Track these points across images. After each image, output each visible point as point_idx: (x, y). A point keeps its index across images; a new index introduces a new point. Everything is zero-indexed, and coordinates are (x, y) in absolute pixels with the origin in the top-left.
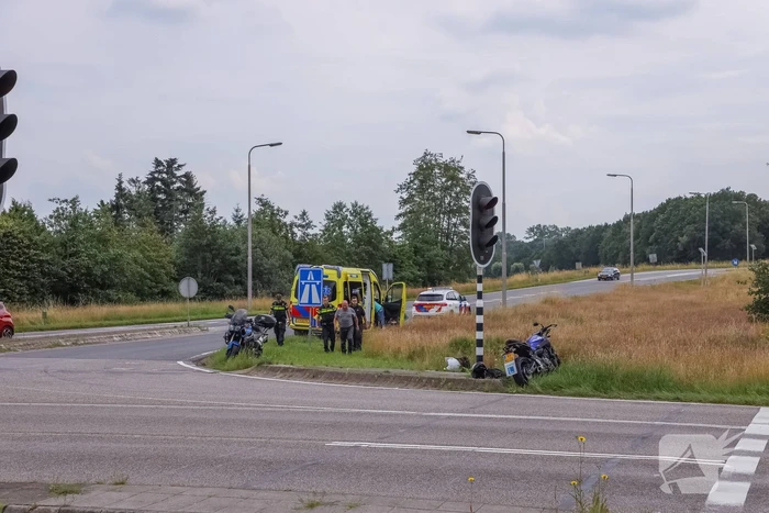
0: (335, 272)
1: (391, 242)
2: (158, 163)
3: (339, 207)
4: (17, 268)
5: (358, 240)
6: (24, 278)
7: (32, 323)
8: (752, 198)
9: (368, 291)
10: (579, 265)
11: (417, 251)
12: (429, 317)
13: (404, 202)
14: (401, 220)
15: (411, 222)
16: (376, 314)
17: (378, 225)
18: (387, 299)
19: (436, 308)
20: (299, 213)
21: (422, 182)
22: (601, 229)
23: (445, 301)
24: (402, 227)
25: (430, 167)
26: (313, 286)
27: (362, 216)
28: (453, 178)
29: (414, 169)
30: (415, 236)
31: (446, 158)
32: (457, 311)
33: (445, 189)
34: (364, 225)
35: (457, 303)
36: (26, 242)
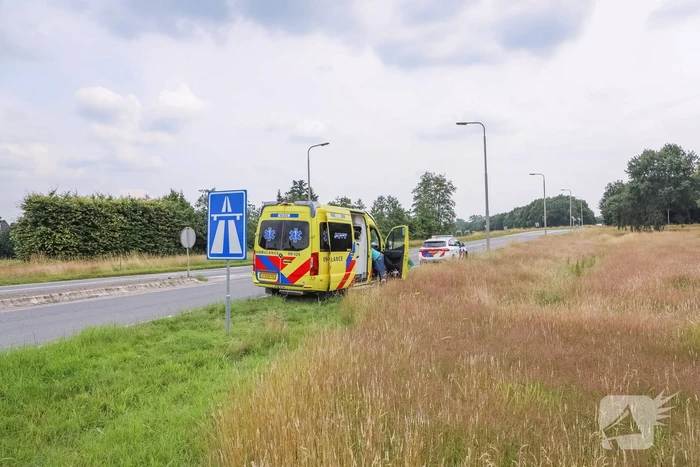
0: (308, 209)
1: (409, 217)
2: (295, 183)
3: (381, 199)
4: (166, 231)
5: (391, 216)
6: (170, 237)
7: (116, 270)
8: (573, 198)
9: (363, 236)
10: (505, 228)
11: (423, 222)
12: (434, 262)
13: (416, 198)
14: (415, 207)
15: (420, 208)
16: (374, 263)
17: (402, 207)
18: (387, 246)
19: (440, 253)
20: (357, 201)
21: (425, 188)
22: (503, 215)
23: (447, 247)
24: (415, 210)
25: (429, 180)
26: (231, 223)
27: (393, 202)
28: (441, 185)
29: (421, 181)
30: (422, 215)
31: (437, 175)
32: (457, 255)
33: (437, 191)
34: (395, 208)
35: (457, 248)
36: (171, 214)
